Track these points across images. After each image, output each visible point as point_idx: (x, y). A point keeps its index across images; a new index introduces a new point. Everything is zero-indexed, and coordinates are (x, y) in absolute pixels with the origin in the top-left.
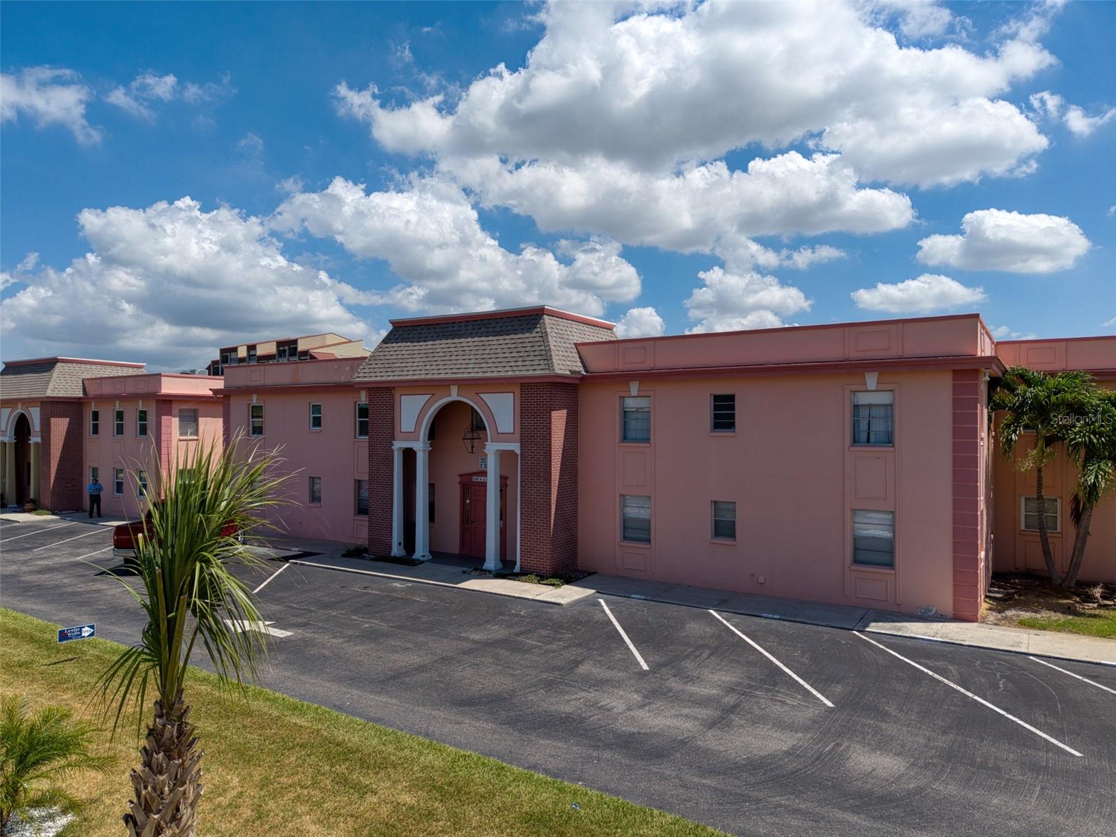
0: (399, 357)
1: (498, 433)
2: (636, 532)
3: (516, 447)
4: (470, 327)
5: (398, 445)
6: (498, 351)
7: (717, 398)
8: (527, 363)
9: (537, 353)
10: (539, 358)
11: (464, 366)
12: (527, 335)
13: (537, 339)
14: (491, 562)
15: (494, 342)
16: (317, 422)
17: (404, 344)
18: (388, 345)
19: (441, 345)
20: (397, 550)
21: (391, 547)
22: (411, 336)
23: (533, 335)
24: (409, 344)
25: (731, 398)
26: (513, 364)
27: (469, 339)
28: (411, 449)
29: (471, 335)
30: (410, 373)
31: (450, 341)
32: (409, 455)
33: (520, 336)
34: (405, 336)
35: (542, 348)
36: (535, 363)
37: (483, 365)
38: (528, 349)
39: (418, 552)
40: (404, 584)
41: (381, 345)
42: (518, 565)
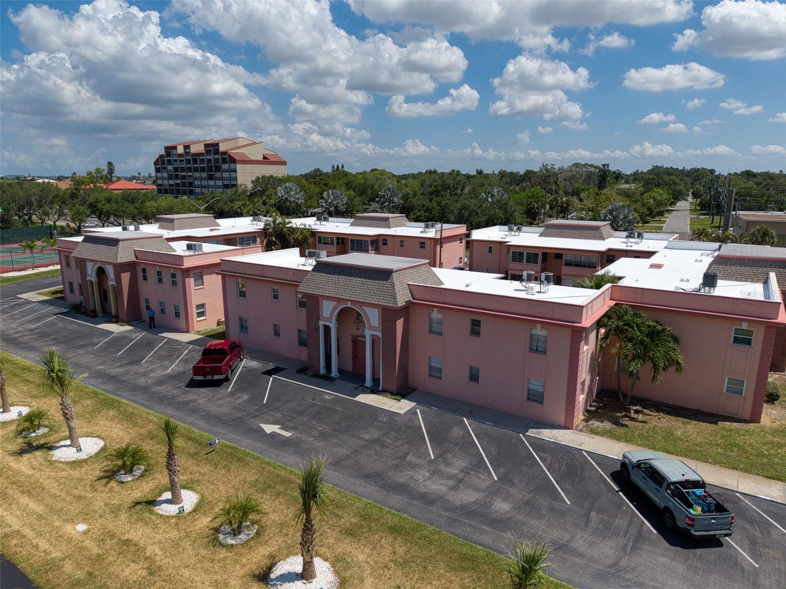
0: (321, 282)
1: (371, 326)
2: (435, 373)
3: (380, 334)
4: (356, 272)
5: (321, 323)
7: (473, 321)
8: (385, 298)
9: (389, 294)
10: (391, 297)
11: (354, 294)
12: (385, 282)
13: (390, 286)
14: (368, 383)
15: (369, 283)
16: (276, 297)
17: (323, 274)
18: (315, 273)
19: (342, 279)
20: (322, 371)
21: (320, 369)
23: (388, 283)
24: (325, 275)
25: (479, 322)
26: (378, 297)
27: (356, 279)
28: (328, 326)
29: (357, 276)
30: (328, 292)
31: (346, 278)
32: (327, 329)
33: (381, 282)
34: (323, 270)
35: (392, 292)
36: (389, 299)
37: (364, 295)
38: (385, 291)
39: (333, 373)
40: (329, 396)
41: (311, 272)
42: (381, 386)
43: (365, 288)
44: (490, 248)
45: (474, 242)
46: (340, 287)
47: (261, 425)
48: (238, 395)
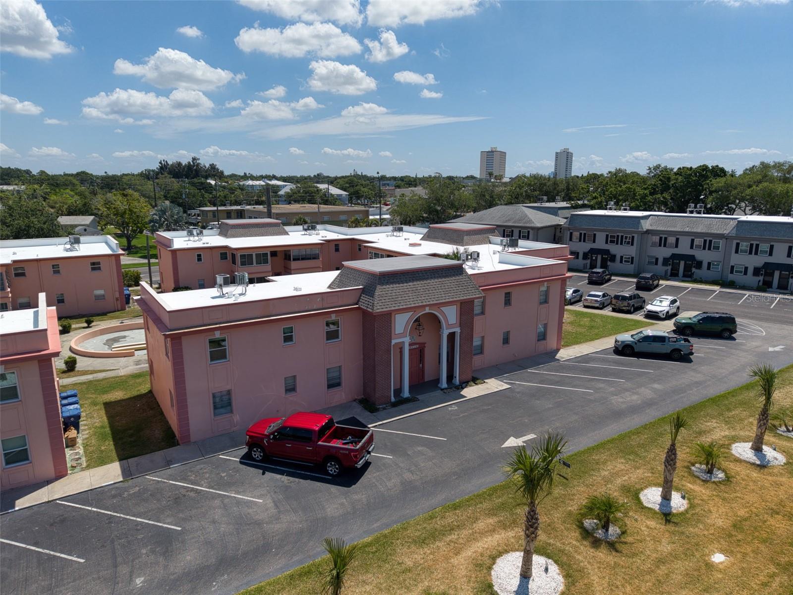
2: (477, 351)
5: (394, 342)
6: (452, 286)
7: (506, 294)
15: (447, 282)
16: (288, 339)
22: (395, 280)
25: (510, 293)
26: (463, 293)
27: (433, 281)
29: (431, 278)
31: (422, 282)
34: (392, 280)
35: (472, 283)
38: (466, 284)
39: (406, 394)
40: (451, 407)
41: (379, 287)
42: (457, 381)
43: (447, 287)
44: (199, 256)
45: (177, 252)
46: (421, 293)
47: (503, 446)
48: (409, 453)
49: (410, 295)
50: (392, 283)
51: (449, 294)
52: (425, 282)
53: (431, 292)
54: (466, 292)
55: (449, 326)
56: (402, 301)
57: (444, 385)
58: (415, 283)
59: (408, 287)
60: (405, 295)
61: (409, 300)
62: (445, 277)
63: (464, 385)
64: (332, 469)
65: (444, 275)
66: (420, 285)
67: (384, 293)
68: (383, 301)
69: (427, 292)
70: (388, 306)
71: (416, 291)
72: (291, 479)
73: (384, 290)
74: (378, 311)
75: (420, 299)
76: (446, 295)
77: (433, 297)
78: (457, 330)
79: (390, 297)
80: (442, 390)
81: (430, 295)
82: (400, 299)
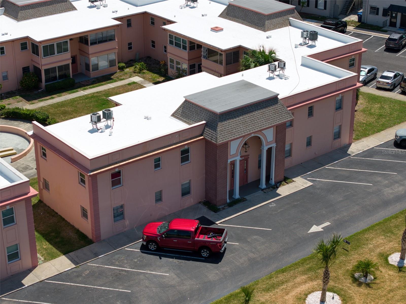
0: (233, 127)
1: (268, 142)
4: (253, 107)
5: (229, 161)
6: (271, 114)
7: (309, 108)
8: (283, 117)
9: (284, 112)
10: (286, 114)
11: (262, 124)
12: (277, 106)
13: (281, 107)
15: (267, 112)
16: (157, 166)
17: (230, 121)
18: (223, 123)
19: (246, 117)
22: (230, 117)
26: (279, 118)
31: (249, 115)
33: (274, 107)
34: (228, 117)
38: (280, 111)
39: (237, 195)
40: (271, 205)
41: (219, 124)
42: (273, 182)
43: (267, 116)
46: (249, 124)
47: (309, 232)
48: (249, 240)
49: (241, 126)
50: (228, 119)
51: (269, 121)
52: (251, 114)
53: (256, 122)
54: (281, 118)
55: (268, 143)
56: (236, 133)
57: (264, 185)
58: (244, 116)
59: (240, 120)
60: (238, 127)
61: (240, 131)
62: (265, 108)
63: (278, 185)
64: (205, 254)
65: (264, 106)
66: (248, 118)
67: (223, 128)
68: (223, 134)
69: (253, 122)
70: (226, 138)
71: (245, 123)
72: (180, 261)
73: (223, 126)
74: (220, 142)
75: (248, 128)
76: (267, 122)
77: (257, 125)
78: (274, 145)
79: (228, 131)
80: (262, 190)
81: (255, 124)
82: (234, 131)
